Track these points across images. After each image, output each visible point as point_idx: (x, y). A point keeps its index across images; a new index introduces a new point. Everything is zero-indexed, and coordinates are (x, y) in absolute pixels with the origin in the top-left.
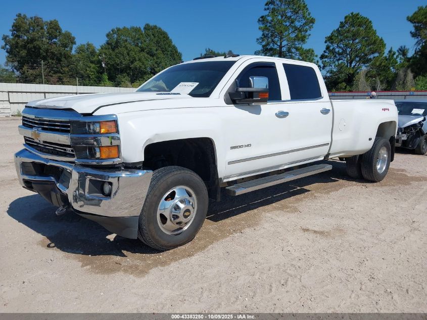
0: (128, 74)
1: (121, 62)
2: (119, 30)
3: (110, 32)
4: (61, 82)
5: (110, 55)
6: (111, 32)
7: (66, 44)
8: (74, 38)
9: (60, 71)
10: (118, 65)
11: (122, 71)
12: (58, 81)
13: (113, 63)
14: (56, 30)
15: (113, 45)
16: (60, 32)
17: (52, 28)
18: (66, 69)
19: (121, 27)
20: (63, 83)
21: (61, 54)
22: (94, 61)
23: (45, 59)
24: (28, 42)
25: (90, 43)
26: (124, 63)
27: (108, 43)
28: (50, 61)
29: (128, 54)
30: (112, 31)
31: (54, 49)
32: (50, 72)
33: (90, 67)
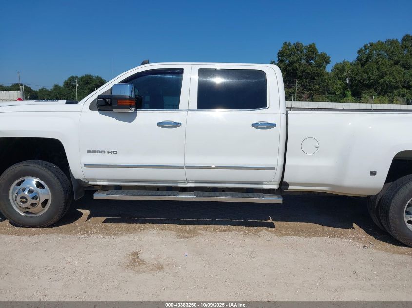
0: (376, 90)
1: (369, 78)
2: (372, 45)
3: (361, 49)
4: (311, 98)
5: (358, 71)
6: (364, 48)
7: (321, 63)
8: (329, 58)
9: (311, 88)
10: (364, 80)
11: (369, 86)
12: (308, 98)
13: (360, 78)
14: (313, 52)
15: (363, 61)
16: (316, 54)
17: (310, 51)
18: (318, 87)
19: (375, 42)
20: (313, 100)
21: (314, 73)
22: (342, 78)
23: (301, 78)
24: (288, 65)
25: (346, 61)
26: (372, 78)
27: (359, 59)
28: (304, 80)
29: (378, 69)
30: (365, 46)
31: (309, 70)
32: (303, 89)
33: (337, 84)
